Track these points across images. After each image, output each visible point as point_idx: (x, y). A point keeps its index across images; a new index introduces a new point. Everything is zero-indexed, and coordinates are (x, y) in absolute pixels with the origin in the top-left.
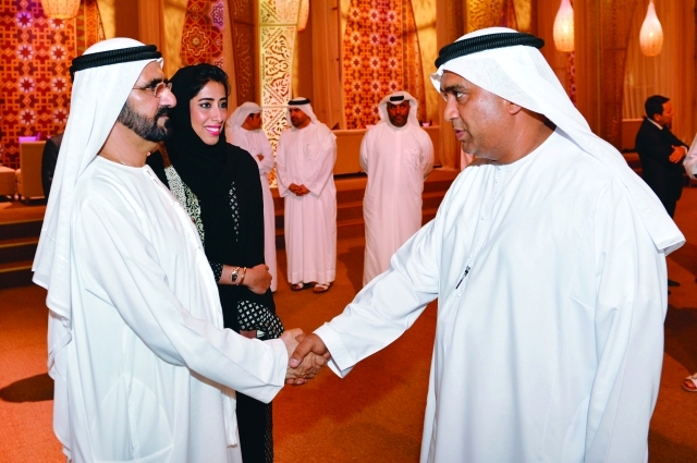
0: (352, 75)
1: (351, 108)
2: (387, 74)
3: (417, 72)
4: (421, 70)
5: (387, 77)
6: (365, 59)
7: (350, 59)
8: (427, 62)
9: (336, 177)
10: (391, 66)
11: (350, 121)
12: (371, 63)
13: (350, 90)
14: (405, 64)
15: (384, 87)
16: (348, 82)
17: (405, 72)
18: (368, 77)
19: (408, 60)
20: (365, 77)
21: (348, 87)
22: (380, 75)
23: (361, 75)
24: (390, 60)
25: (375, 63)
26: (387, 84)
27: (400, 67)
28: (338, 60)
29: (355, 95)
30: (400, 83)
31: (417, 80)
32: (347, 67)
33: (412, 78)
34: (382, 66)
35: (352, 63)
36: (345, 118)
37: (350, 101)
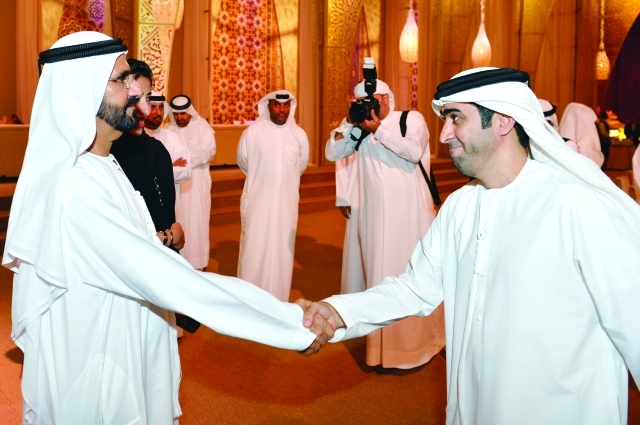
0: (220, 74)
1: (217, 104)
2: (251, 74)
3: (278, 74)
4: (282, 72)
5: (251, 77)
6: (232, 59)
7: (218, 59)
8: (288, 65)
9: (212, 168)
10: (255, 68)
11: (216, 116)
12: (237, 63)
13: (217, 88)
14: (268, 66)
15: (249, 86)
16: (216, 80)
17: (268, 74)
18: (234, 76)
19: (271, 62)
20: (231, 76)
21: (215, 84)
22: (245, 75)
23: (228, 74)
24: (255, 62)
25: (241, 64)
26: (251, 83)
27: (263, 68)
28: (208, 59)
29: (221, 93)
30: (263, 84)
32: (216, 66)
33: (274, 79)
34: (247, 67)
35: (220, 62)
36: (212, 113)
37: (217, 98)
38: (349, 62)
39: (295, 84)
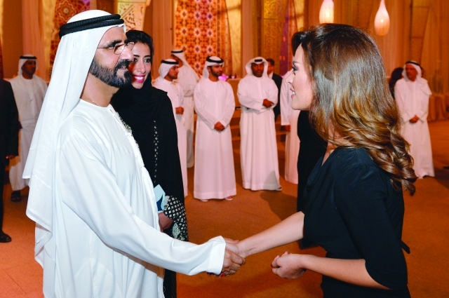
0: (181, 40)
2: (205, 40)
3: (226, 40)
4: (229, 39)
5: (205, 43)
6: (191, 29)
7: (179, 29)
8: (234, 33)
10: (208, 35)
12: (194, 32)
14: (219, 34)
15: (204, 49)
16: (178, 46)
17: (218, 40)
18: (192, 42)
19: (220, 31)
20: (190, 42)
22: (200, 41)
23: (187, 40)
24: (208, 31)
25: (197, 33)
26: (205, 47)
27: (215, 36)
28: (172, 29)
30: (215, 48)
31: (227, 46)
32: (178, 34)
33: (223, 44)
34: (202, 35)
35: (181, 31)
38: (281, 30)
39: (239, 48)
